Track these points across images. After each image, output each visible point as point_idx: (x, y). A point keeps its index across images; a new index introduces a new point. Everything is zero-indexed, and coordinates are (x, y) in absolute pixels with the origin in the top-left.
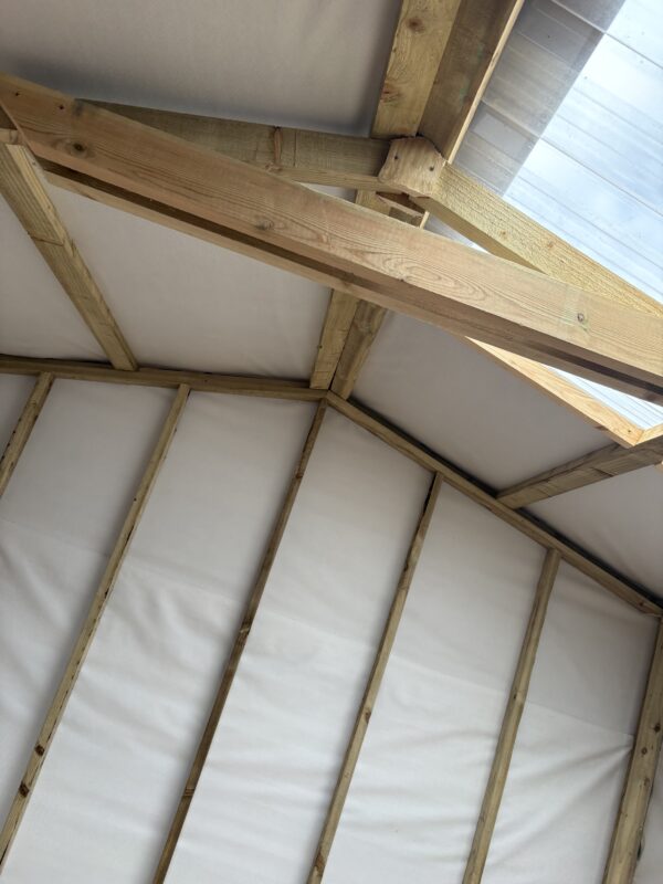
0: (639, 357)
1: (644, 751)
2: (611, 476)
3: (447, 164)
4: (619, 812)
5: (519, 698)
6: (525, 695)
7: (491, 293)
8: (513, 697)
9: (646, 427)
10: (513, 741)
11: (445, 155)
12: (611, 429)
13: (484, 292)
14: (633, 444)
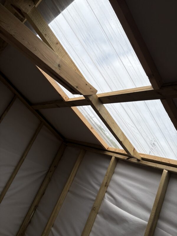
0: (70, 81)
1: (51, 172)
2: (60, 107)
3: (35, 6)
4: (42, 185)
5: (24, 158)
6: (25, 157)
7: (37, 50)
8: (22, 157)
9: (70, 98)
10: (19, 168)
11: (35, 4)
12: (62, 96)
13: (36, 49)
14: (66, 101)
